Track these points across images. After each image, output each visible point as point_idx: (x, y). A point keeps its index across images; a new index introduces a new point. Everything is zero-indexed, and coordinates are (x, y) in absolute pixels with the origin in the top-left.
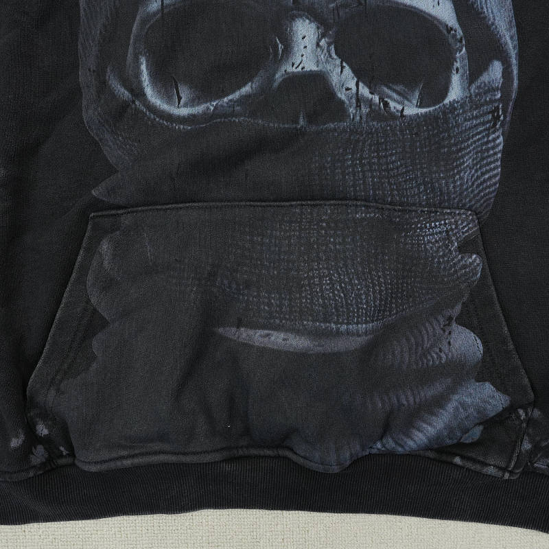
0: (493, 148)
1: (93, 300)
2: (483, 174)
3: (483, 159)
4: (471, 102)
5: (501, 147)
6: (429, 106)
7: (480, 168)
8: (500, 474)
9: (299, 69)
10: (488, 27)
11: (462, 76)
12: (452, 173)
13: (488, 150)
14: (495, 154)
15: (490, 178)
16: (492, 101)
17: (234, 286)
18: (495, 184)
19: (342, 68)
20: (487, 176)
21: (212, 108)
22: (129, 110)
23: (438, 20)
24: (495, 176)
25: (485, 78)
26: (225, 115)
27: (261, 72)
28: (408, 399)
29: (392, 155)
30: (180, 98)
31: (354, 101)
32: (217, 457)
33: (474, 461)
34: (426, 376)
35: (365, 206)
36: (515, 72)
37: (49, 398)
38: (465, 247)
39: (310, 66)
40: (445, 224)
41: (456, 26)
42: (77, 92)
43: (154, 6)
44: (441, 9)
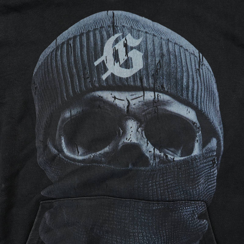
0: (213, 175)
1: (42, 237)
2: (208, 185)
3: (208, 179)
5: (216, 175)
6: (185, 156)
7: (207, 183)
9: (129, 141)
10: (211, 123)
11: (199, 144)
12: (195, 186)
13: (210, 176)
14: (214, 177)
15: (211, 187)
16: (212, 156)
17: (102, 233)
18: (214, 190)
19: (148, 144)
20: (210, 186)
21: (92, 156)
22: (57, 158)
23: (189, 120)
24: (214, 186)
25: (209, 146)
27: (113, 142)
29: (169, 178)
30: (78, 152)
31: (152, 157)
35: (157, 203)
36: (222, 144)
38: (201, 217)
39: (134, 140)
40: (192, 208)
41: (197, 122)
42: (34, 150)
43: (67, 115)
44: (190, 115)
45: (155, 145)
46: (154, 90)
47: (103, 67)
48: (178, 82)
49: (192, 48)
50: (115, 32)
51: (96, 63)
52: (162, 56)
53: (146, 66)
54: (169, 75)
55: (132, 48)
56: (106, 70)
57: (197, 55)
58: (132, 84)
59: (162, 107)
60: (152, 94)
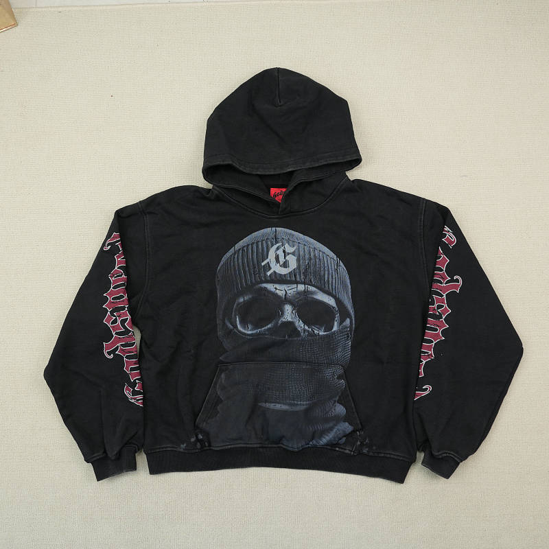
1: (219, 393)
3: (345, 349)
4: (340, 331)
5: (350, 345)
6: (327, 332)
7: (344, 352)
8: (349, 452)
9: (286, 320)
10: (346, 308)
11: (338, 323)
12: (334, 354)
13: (346, 346)
14: (349, 347)
16: (346, 331)
17: (264, 389)
18: (349, 357)
19: (299, 321)
20: (346, 355)
21: (258, 332)
22: (232, 332)
23: (330, 305)
24: (349, 354)
25: (344, 324)
26: (263, 334)
27: (274, 320)
28: (320, 427)
30: (248, 328)
31: (303, 331)
32: (258, 446)
33: (342, 449)
34: (327, 420)
35: (306, 364)
36: (354, 322)
37: (204, 425)
38: (340, 377)
39: (290, 319)
40: (333, 370)
41: (336, 307)
42: (216, 326)
43: (241, 300)
44: (331, 301)
45: (305, 323)
46: (304, 283)
47: (268, 267)
48: (321, 278)
49: (332, 254)
50: (277, 242)
51: (263, 264)
52: (310, 259)
53: (299, 267)
54: (315, 272)
55: (289, 254)
56: (270, 268)
57: (335, 259)
58: (289, 278)
59: (310, 296)
60: (303, 286)
